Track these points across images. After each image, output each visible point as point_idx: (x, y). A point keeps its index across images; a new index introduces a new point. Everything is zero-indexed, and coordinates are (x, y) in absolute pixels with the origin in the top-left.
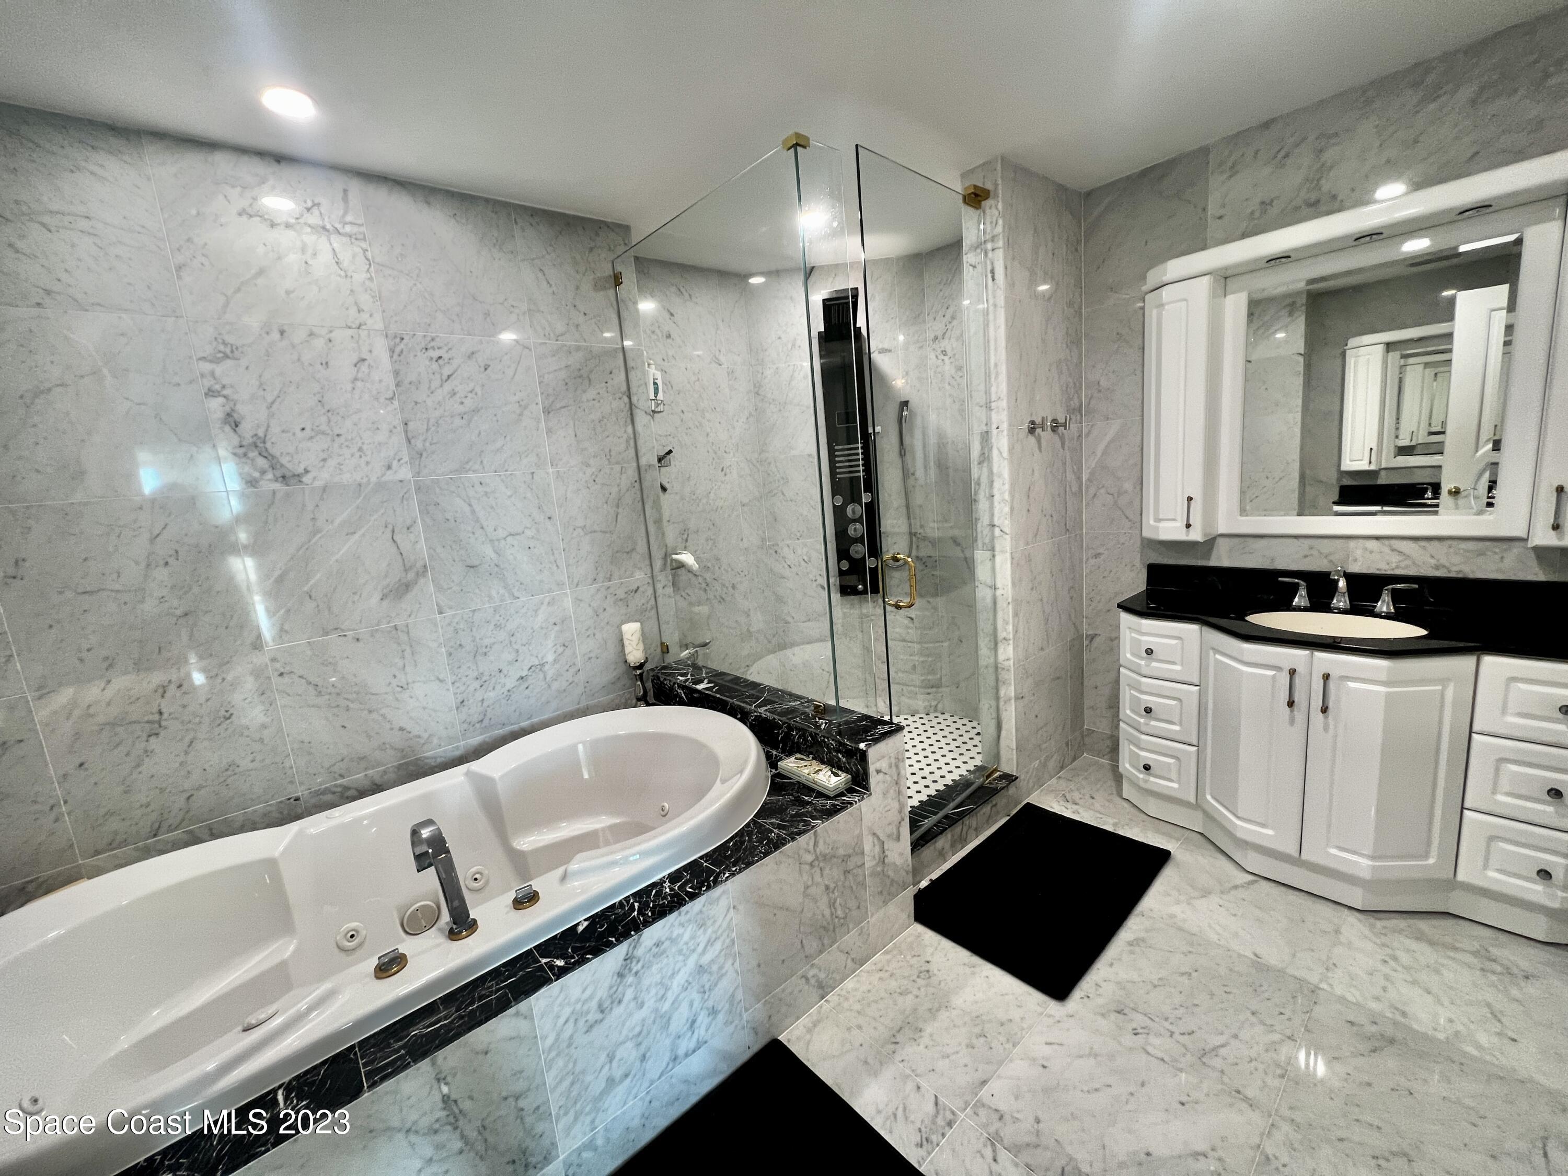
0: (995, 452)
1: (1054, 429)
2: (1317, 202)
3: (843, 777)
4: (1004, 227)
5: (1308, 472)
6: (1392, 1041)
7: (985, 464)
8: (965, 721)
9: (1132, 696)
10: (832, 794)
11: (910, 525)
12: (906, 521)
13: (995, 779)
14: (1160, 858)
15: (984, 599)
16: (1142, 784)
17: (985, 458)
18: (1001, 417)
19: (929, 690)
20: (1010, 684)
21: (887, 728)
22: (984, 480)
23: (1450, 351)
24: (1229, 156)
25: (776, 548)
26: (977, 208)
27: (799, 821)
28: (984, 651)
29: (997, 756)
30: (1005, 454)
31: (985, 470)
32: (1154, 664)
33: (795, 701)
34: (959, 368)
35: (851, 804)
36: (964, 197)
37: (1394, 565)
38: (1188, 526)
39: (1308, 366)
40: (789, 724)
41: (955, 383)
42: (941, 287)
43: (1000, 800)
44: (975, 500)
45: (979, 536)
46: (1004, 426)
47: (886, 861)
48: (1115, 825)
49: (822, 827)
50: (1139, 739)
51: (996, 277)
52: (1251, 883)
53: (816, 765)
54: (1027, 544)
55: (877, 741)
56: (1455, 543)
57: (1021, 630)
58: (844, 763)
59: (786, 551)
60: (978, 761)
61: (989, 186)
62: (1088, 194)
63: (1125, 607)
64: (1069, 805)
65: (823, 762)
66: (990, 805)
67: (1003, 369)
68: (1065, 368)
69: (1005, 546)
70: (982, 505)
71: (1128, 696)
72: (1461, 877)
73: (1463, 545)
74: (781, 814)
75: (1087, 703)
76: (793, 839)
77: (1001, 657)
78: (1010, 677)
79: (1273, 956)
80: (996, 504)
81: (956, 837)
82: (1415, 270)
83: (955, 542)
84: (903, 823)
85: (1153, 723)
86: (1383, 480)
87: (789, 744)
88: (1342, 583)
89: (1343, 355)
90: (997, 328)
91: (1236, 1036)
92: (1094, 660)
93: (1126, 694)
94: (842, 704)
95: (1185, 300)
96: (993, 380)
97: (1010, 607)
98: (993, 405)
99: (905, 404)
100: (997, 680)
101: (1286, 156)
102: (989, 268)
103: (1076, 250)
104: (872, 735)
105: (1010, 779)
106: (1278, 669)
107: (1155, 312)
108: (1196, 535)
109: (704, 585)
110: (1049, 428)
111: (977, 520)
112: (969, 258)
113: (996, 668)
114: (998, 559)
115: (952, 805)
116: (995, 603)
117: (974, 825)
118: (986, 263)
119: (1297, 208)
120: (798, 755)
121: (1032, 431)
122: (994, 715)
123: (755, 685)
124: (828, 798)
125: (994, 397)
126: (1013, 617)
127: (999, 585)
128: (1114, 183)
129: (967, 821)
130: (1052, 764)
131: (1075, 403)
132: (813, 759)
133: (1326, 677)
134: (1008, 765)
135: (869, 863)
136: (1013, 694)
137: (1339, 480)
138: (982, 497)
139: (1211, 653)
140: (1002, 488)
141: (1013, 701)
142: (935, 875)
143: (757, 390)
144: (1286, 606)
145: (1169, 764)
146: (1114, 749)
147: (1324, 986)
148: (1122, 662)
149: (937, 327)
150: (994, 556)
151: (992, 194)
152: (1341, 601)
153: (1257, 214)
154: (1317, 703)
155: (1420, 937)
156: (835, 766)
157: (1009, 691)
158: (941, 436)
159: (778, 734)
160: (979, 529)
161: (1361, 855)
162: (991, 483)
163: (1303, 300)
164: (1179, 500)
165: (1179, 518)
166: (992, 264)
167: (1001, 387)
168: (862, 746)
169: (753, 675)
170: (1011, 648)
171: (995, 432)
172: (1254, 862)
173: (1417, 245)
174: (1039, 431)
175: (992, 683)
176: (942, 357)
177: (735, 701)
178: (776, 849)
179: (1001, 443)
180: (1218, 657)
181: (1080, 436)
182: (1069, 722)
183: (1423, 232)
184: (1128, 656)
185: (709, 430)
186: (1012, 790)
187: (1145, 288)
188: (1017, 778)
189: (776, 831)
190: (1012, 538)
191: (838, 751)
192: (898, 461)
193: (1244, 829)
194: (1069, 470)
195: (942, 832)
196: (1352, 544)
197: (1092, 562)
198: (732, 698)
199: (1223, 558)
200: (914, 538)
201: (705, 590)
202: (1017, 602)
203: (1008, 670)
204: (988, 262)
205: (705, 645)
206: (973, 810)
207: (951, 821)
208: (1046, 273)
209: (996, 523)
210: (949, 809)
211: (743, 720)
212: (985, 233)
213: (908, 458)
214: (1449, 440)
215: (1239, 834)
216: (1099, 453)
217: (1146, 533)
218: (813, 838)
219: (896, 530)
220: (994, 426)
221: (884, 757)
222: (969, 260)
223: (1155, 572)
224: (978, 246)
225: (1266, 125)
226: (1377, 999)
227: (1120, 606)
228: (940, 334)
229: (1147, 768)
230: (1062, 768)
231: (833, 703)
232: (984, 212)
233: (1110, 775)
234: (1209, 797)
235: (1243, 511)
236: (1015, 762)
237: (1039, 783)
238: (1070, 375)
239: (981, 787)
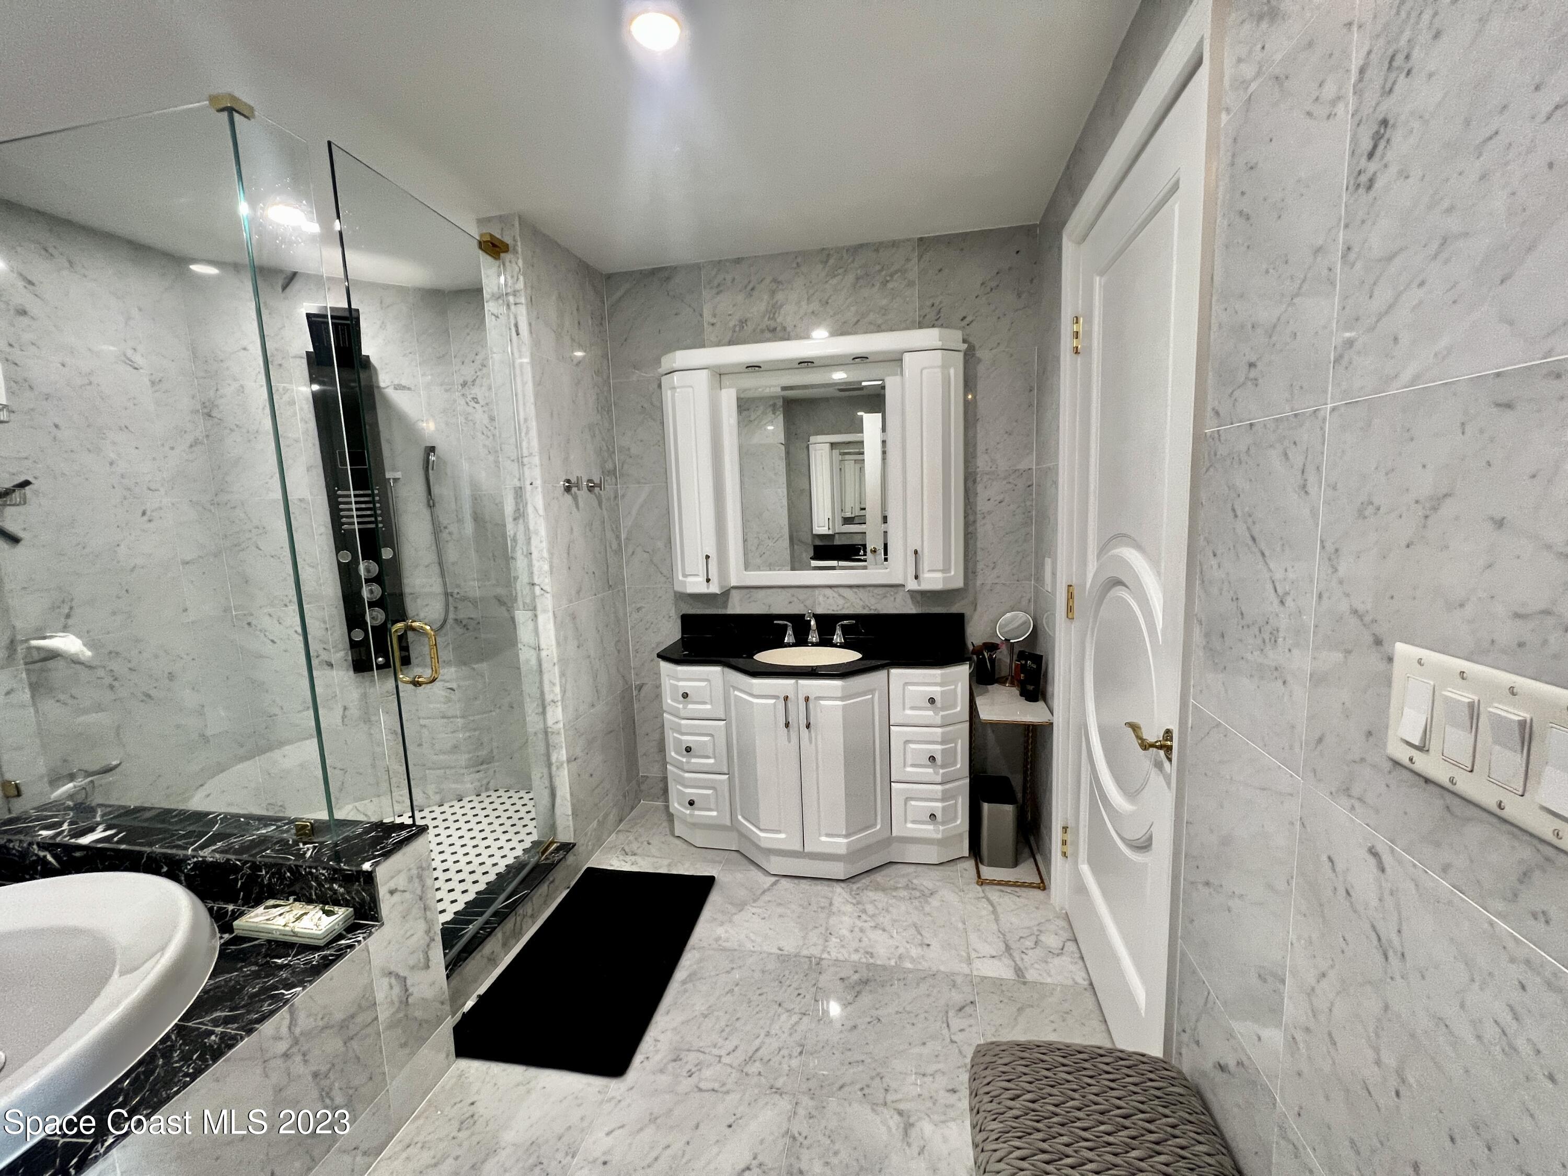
0: (530, 509)
1: (590, 489)
2: (775, 329)
3: (342, 913)
4: (525, 283)
5: (795, 534)
6: (866, 982)
7: (521, 521)
8: (522, 793)
9: (675, 738)
10: (321, 943)
11: (445, 585)
12: (439, 580)
13: (552, 853)
14: (704, 885)
15: (528, 661)
16: (689, 820)
17: (520, 515)
18: (534, 473)
19: (477, 769)
20: (562, 747)
21: (404, 834)
22: (521, 537)
23: (863, 453)
24: (715, 276)
25: (250, 619)
26: (495, 258)
27: (264, 1000)
28: (532, 717)
29: (553, 827)
30: (541, 512)
31: (521, 527)
32: (690, 706)
33: (266, 826)
34: (492, 419)
35: (351, 947)
36: (480, 243)
37: (841, 607)
38: (708, 580)
39: (788, 453)
40: (254, 863)
41: (489, 434)
42: (468, 331)
43: (559, 874)
44: (512, 558)
45: (519, 595)
46: (538, 483)
47: (410, 1000)
48: (669, 865)
49: (300, 996)
50: (683, 778)
51: (520, 331)
52: (775, 884)
53: (298, 908)
54: (571, 601)
55: (387, 855)
56: (871, 589)
57: (569, 687)
58: (342, 895)
59: (266, 622)
60: (535, 837)
61: (507, 239)
62: (609, 277)
63: (664, 656)
64: (628, 858)
65: (310, 901)
66: (548, 883)
67: (533, 424)
68: (597, 432)
69: (546, 603)
70: (520, 563)
71: (671, 739)
72: (894, 834)
73: (877, 591)
74: (232, 1000)
75: (641, 750)
76: (250, 1031)
77: (550, 722)
78: (561, 740)
79: (790, 945)
80: (535, 562)
81: (508, 934)
82: (843, 393)
83: (500, 601)
84: (432, 944)
85: (693, 760)
86: (837, 542)
87: (256, 890)
88: (813, 623)
89: (808, 447)
90: (524, 384)
91: (768, 1034)
92: (643, 708)
93: (671, 737)
94: (339, 815)
95: (691, 387)
96: (523, 434)
97: (556, 667)
98: (525, 460)
99: (432, 449)
100: (548, 745)
101: (753, 289)
102: (513, 322)
103: (601, 324)
104: (382, 848)
105: (567, 848)
106: (776, 697)
107: (669, 392)
108: (714, 588)
109: (108, 680)
110: (585, 488)
111: (516, 578)
112: (490, 307)
113: (546, 733)
114: (541, 619)
115: (502, 897)
116: (540, 665)
117: (530, 912)
118: (508, 315)
119: (762, 331)
120: (271, 902)
121: (568, 489)
122: (547, 784)
123: (200, 816)
124: (316, 948)
125: (525, 453)
126: (560, 677)
127: (543, 646)
128: (631, 273)
129: (520, 910)
130: (612, 818)
131: (609, 466)
132: (295, 900)
133: (807, 699)
134: (565, 836)
135: (384, 1014)
136: (565, 758)
137: (813, 541)
138: (519, 555)
139: (731, 690)
140: (540, 544)
141: (565, 765)
142: (482, 990)
143: (208, 411)
144: (780, 644)
145: (708, 795)
146: (665, 791)
147: (825, 956)
148: (665, 708)
149: (468, 372)
150: (536, 616)
151: (511, 249)
152: (814, 637)
153: (737, 329)
154: (803, 723)
155: (878, 888)
156: (326, 900)
157: (561, 755)
158: (475, 486)
159: (236, 880)
160: (518, 588)
161: (838, 836)
162: (529, 541)
163: (780, 403)
164: (700, 558)
165: (701, 573)
166: (516, 318)
167: (532, 442)
168: (367, 866)
169: (197, 803)
170: (560, 709)
171: (529, 487)
172: (777, 865)
173: (839, 376)
174: (574, 490)
175: (541, 749)
176: (472, 404)
177: (157, 849)
178: (215, 1060)
179: (536, 501)
180: (736, 693)
181: (616, 497)
182: (625, 773)
183: (842, 367)
184: (669, 701)
185: (113, 456)
186: (571, 859)
187: (660, 370)
188: (574, 845)
189: (219, 1030)
190: (553, 596)
191: (333, 880)
192: (426, 513)
193: (766, 838)
194: (608, 526)
195: (490, 934)
196: (817, 591)
197: (636, 616)
198: (151, 845)
199: (737, 607)
200: (450, 598)
201: (111, 687)
202: (563, 661)
203: (558, 733)
204: (512, 317)
205: (108, 770)
206: (528, 894)
207: (501, 916)
208: (573, 340)
209: (536, 581)
210: (498, 905)
211: (172, 876)
212: (506, 285)
213: (438, 510)
214: (868, 513)
215: (763, 844)
216: (634, 512)
217: (678, 588)
218: (288, 1016)
219: (427, 590)
220: (528, 483)
221: (400, 872)
222: (492, 310)
223: (687, 621)
224: (498, 297)
225: (738, 261)
226: (856, 951)
227: (659, 656)
228: (469, 379)
229: (691, 803)
230: (621, 821)
231: (323, 815)
232: (504, 265)
233: (664, 817)
234: (740, 817)
235: (747, 568)
236: (572, 829)
237: (599, 842)
238: (603, 439)
239: (537, 866)
